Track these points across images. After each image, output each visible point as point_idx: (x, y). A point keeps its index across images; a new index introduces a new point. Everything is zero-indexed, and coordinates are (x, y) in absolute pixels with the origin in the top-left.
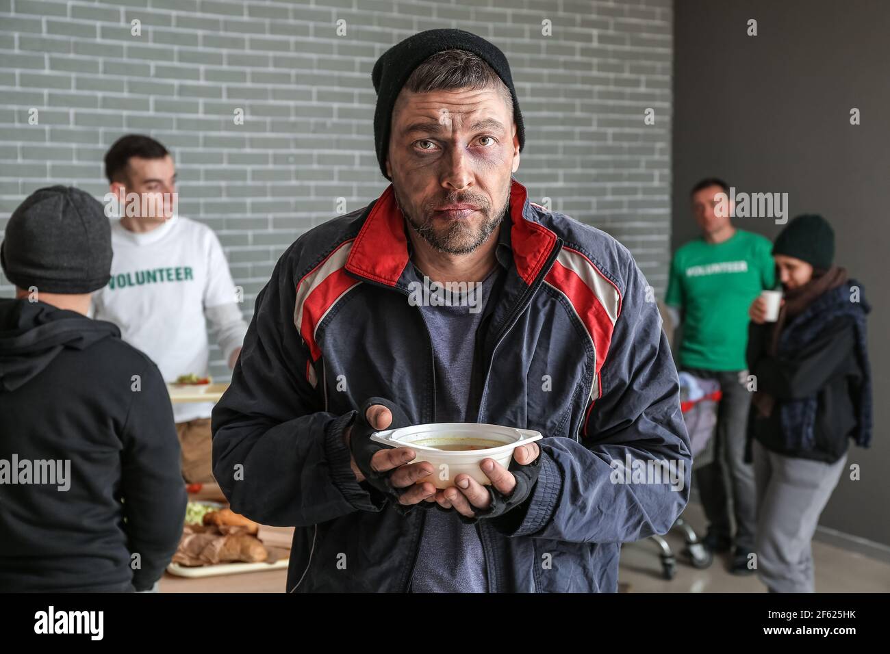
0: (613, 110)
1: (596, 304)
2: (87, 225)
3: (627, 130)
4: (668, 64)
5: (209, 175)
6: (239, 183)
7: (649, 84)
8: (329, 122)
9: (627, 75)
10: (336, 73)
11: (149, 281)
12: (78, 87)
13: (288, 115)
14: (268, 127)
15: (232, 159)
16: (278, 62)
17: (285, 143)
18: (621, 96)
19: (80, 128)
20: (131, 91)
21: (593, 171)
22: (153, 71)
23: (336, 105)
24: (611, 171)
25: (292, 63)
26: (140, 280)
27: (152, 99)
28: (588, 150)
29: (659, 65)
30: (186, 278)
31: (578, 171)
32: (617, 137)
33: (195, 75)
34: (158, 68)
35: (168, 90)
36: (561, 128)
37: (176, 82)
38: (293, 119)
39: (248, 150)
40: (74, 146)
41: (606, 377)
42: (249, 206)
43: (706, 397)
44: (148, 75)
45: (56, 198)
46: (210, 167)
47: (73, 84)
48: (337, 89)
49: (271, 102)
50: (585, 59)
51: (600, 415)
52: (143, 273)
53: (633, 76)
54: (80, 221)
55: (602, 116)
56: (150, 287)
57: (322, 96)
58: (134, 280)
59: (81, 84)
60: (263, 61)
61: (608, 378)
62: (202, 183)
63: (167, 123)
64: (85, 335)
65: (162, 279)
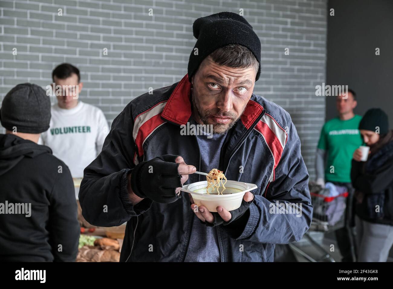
0: (297, 57)
1: (276, 139)
2: (39, 102)
3: (304, 67)
4: (324, 36)
5: (104, 86)
6: (118, 90)
7: (315, 45)
8: (161, 61)
9: (304, 41)
10: (165, 39)
11: (70, 132)
12: (44, 44)
13: (142, 58)
14: (132, 63)
15: (115, 78)
16: (137, 33)
17: (140, 71)
18: (301, 51)
19: (44, 63)
20: (68, 45)
21: (288, 87)
22: (78, 36)
23: (164, 54)
24: (296, 87)
25: (144, 33)
26: (66, 131)
27: (78, 49)
28: (285, 77)
29: (320, 36)
30: (87, 131)
31: (280, 86)
32: (299, 70)
33: (98, 38)
34: (81, 35)
35: (86, 45)
36: (272, 66)
37: (89, 42)
38: (144, 60)
39: (122, 74)
40: (41, 71)
41: (277, 172)
42: (122, 101)
43: (340, 195)
44: (76, 38)
45: (26, 88)
46: (104, 82)
47: (41, 42)
48: (165, 46)
49: (134, 52)
50: (284, 33)
51: (273, 189)
52: (67, 128)
53: (308, 41)
54: (36, 100)
55: (292, 60)
56: (70, 135)
57: (158, 49)
58: (63, 131)
59: (45, 42)
60: (131, 33)
61: (278, 173)
62: (100, 89)
63: (84, 61)
64: (34, 151)
65: (76, 131)
